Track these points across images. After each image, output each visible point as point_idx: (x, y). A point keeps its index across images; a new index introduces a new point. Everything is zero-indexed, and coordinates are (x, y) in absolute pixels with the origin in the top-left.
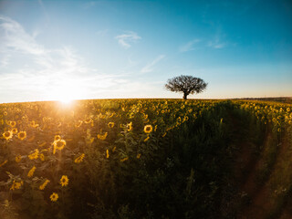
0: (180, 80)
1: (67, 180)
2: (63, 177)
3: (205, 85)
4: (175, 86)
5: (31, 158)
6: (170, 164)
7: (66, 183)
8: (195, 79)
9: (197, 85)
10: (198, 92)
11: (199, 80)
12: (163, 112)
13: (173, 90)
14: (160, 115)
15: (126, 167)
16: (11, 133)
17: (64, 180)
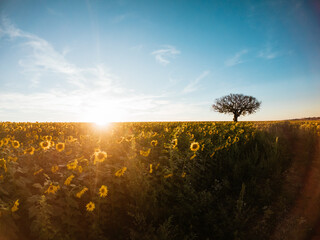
0: (230, 99)
1: (106, 191)
2: (103, 187)
3: (258, 104)
4: (224, 106)
5: (70, 168)
6: (218, 187)
7: (105, 194)
8: (246, 97)
9: (249, 105)
10: (250, 112)
11: (251, 99)
12: (211, 133)
13: (221, 111)
14: (208, 136)
15: (170, 185)
16: (49, 143)
17: (103, 191)
